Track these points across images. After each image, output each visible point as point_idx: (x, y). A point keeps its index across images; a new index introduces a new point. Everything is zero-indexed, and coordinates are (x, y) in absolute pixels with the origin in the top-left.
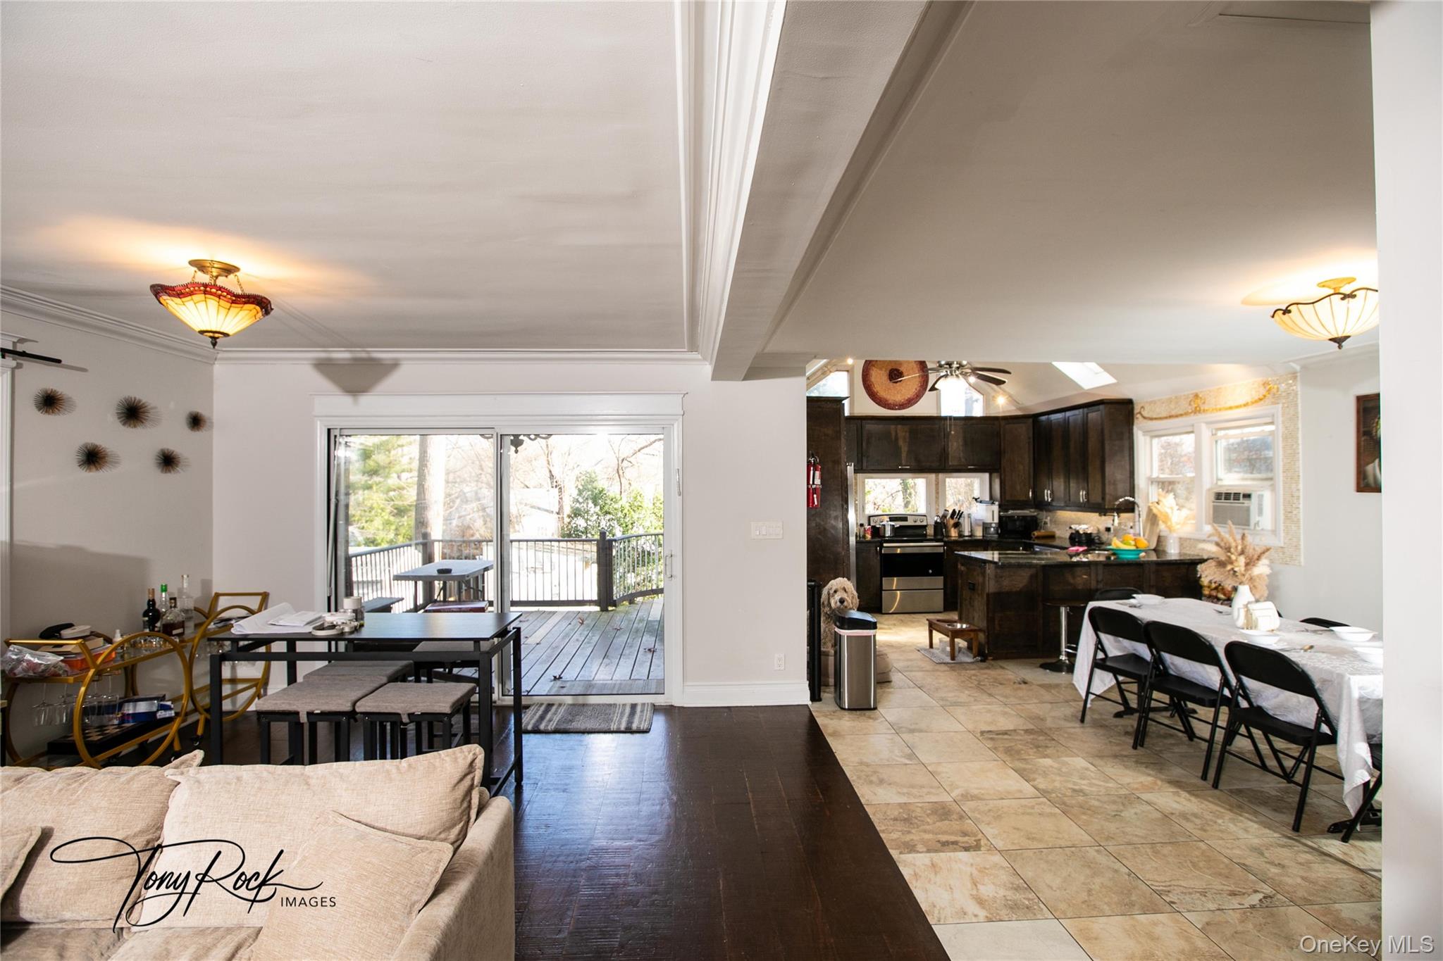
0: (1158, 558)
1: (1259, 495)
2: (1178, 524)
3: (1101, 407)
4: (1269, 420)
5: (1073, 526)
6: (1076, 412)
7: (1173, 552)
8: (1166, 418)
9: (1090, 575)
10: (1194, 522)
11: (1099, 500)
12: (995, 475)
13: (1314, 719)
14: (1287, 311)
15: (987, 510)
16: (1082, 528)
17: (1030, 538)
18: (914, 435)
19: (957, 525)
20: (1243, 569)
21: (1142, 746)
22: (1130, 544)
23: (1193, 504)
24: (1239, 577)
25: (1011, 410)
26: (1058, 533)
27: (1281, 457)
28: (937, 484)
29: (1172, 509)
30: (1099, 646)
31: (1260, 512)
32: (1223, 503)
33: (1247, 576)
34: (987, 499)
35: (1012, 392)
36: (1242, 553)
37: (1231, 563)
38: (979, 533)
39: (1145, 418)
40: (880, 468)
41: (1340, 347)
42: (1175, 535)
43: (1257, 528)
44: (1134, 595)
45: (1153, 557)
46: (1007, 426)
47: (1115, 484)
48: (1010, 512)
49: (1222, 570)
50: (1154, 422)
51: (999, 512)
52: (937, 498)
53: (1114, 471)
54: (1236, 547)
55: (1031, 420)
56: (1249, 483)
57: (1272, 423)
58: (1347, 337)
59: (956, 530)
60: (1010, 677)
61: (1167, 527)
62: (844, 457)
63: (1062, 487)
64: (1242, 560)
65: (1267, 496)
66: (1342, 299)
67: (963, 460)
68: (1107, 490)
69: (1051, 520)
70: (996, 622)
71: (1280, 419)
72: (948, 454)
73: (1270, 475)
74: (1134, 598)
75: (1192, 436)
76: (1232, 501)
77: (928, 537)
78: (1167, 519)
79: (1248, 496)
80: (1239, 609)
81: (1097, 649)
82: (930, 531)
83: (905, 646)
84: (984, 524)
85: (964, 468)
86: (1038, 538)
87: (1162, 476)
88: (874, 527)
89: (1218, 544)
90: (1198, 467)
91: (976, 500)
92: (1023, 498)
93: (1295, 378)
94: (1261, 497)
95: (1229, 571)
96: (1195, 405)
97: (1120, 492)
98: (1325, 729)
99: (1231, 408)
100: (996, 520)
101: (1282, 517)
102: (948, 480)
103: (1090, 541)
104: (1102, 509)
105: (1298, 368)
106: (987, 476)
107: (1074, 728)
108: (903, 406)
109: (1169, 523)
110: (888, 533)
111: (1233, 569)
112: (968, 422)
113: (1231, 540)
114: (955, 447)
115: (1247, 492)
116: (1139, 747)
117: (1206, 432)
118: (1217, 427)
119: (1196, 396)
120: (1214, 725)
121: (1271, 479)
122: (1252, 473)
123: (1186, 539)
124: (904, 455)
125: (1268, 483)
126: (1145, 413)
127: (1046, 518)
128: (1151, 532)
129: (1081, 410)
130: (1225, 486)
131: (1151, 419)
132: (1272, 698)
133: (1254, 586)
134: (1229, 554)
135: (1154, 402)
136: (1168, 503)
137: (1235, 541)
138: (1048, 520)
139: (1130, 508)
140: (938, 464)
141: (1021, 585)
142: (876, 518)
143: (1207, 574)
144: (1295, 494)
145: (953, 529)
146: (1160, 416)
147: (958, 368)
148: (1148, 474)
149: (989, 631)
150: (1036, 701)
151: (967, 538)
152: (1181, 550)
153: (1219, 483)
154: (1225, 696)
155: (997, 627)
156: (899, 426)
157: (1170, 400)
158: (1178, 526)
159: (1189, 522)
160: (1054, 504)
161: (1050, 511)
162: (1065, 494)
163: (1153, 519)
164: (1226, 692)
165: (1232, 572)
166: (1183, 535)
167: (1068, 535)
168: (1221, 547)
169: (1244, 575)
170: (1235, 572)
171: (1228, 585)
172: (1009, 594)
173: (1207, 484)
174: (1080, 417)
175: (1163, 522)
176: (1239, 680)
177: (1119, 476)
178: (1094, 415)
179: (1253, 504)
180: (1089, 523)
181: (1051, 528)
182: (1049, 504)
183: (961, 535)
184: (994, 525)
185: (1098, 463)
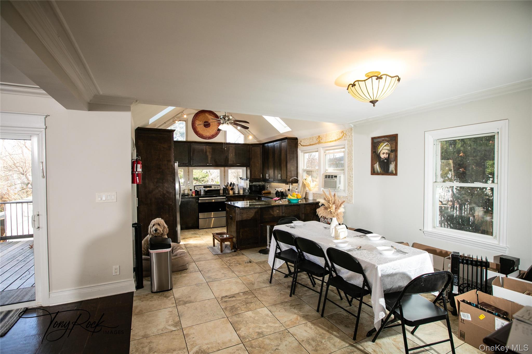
0: (306, 202)
1: (339, 176)
2: (312, 188)
3: (286, 140)
4: (343, 147)
5: (276, 189)
6: (277, 142)
7: (311, 199)
8: (309, 145)
9: (279, 210)
10: (318, 187)
11: (285, 178)
12: (248, 168)
13: (362, 283)
14: (354, 85)
15: (244, 183)
16: (279, 190)
17: (261, 194)
18: (214, 151)
19: (232, 189)
20: (334, 210)
21: (294, 294)
22: (295, 197)
23: (317, 180)
24: (333, 214)
25: (255, 142)
26: (272, 192)
27: (347, 161)
28: (224, 172)
29: (310, 182)
30: (278, 247)
31: (340, 183)
32: (328, 180)
33: (336, 213)
34: (245, 178)
35: (254, 134)
36: (334, 203)
37: (330, 208)
38: (241, 192)
39: (301, 145)
40: (199, 164)
41: (374, 106)
42: (311, 192)
43: (339, 189)
44: (293, 222)
45: (304, 202)
46: (253, 148)
47: (291, 172)
48: (254, 183)
49: (327, 211)
50: (305, 147)
51: (250, 183)
52: (225, 178)
53: (291, 167)
54: (332, 200)
55: (261, 146)
56: (336, 171)
57: (344, 148)
58: (377, 101)
59: (232, 191)
60: (245, 259)
61: (309, 189)
62: (173, 159)
63: (272, 173)
64: (334, 206)
65: (342, 176)
66: (377, 79)
67: (235, 162)
68: (288, 174)
69: (269, 186)
70: (241, 234)
71: (346, 146)
72: (228, 159)
73: (343, 168)
74: (293, 223)
75: (317, 153)
76: (330, 179)
77: (221, 195)
78: (309, 185)
79: (336, 177)
80: (332, 229)
81: (277, 248)
82: (221, 192)
83: (203, 246)
84: (243, 188)
85: (235, 165)
86: (264, 194)
87: (307, 169)
88: (196, 191)
89: (325, 199)
90: (319, 165)
91: (241, 178)
92: (259, 178)
93: (352, 130)
94: (340, 177)
95: (329, 211)
96: (319, 140)
97: (293, 175)
98: (366, 288)
99: (331, 142)
100: (248, 187)
101: (347, 185)
102: (229, 170)
103: (282, 195)
104: (286, 182)
105: (353, 126)
106: (245, 168)
107: (266, 287)
108: (210, 138)
109: (309, 187)
110: (202, 193)
111: (330, 211)
112: (237, 145)
113: (330, 197)
114: (231, 156)
115: (336, 175)
116: (292, 295)
117: (322, 151)
118: (326, 149)
119: (319, 137)
120: (323, 281)
121: (344, 170)
122: (337, 168)
123: (315, 194)
124: (209, 159)
125: (343, 171)
126: (302, 144)
127: (268, 185)
128: (304, 190)
129: (279, 142)
130: (329, 172)
131: (304, 146)
132: (345, 273)
133: (338, 218)
134: (329, 204)
135: (305, 139)
136: (309, 179)
137: (331, 197)
138: (268, 186)
139: (296, 181)
140: (224, 163)
141: (251, 217)
142: (198, 187)
143: (320, 212)
144: (351, 176)
145: (231, 191)
146: (307, 145)
147: (228, 120)
148: (303, 168)
149: (237, 237)
150: (252, 273)
151: (237, 194)
152: (313, 198)
153: (327, 171)
154: (327, 270)
155: (241, 236)
156: (207, 146)
157: (310, 138)
158: (313, 189)
159: (316, 187)
160: (270, 180)
161: (269, 183)
162: (273, 176)
163: (304, 186)
164: (327, 269)
165: (330, 212)
166: (314, 192)
167: (275, 192)
168: (326, 200)
169: (334, 213)
170: (331, 212)
171: (329, 217)
172: (246, 221)
173: (322, 172)
174: (278, 145)
175: (307, 187)
176: (332, 265)
177: (292, 169)
178: (284, 144)
179: (337, 179)
180: (282, 187)
181: (269, 189)
182: (268, 180)
183: (234, 193)
184: (247, 189)
185: (285, 163)
